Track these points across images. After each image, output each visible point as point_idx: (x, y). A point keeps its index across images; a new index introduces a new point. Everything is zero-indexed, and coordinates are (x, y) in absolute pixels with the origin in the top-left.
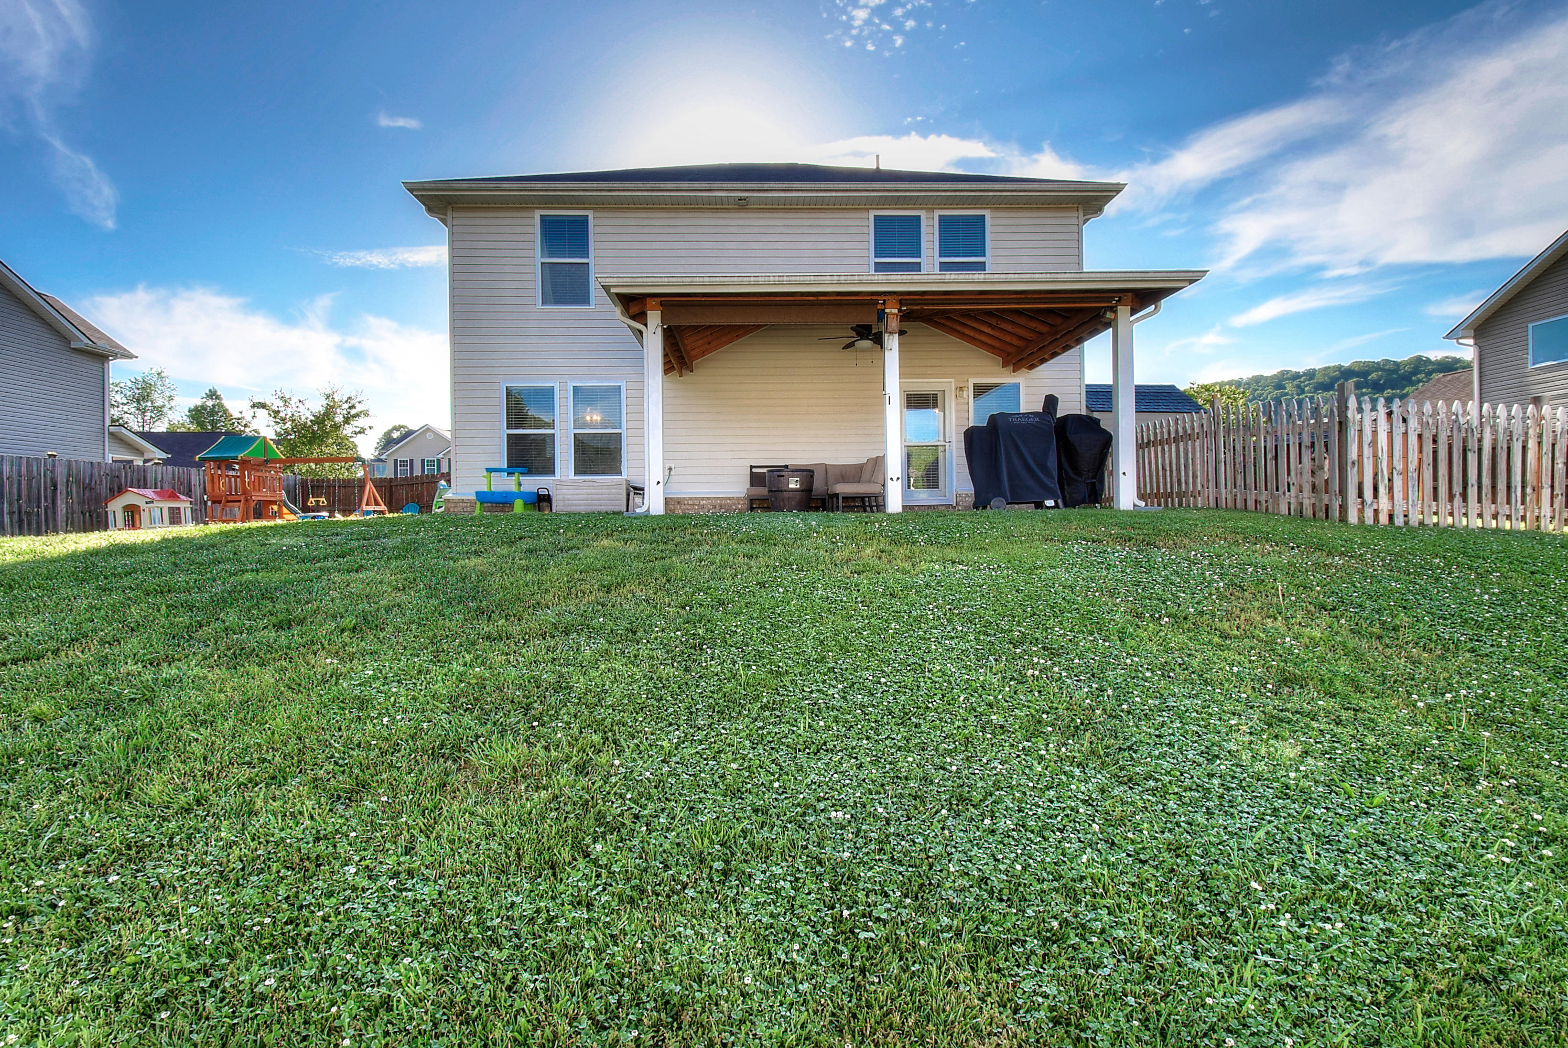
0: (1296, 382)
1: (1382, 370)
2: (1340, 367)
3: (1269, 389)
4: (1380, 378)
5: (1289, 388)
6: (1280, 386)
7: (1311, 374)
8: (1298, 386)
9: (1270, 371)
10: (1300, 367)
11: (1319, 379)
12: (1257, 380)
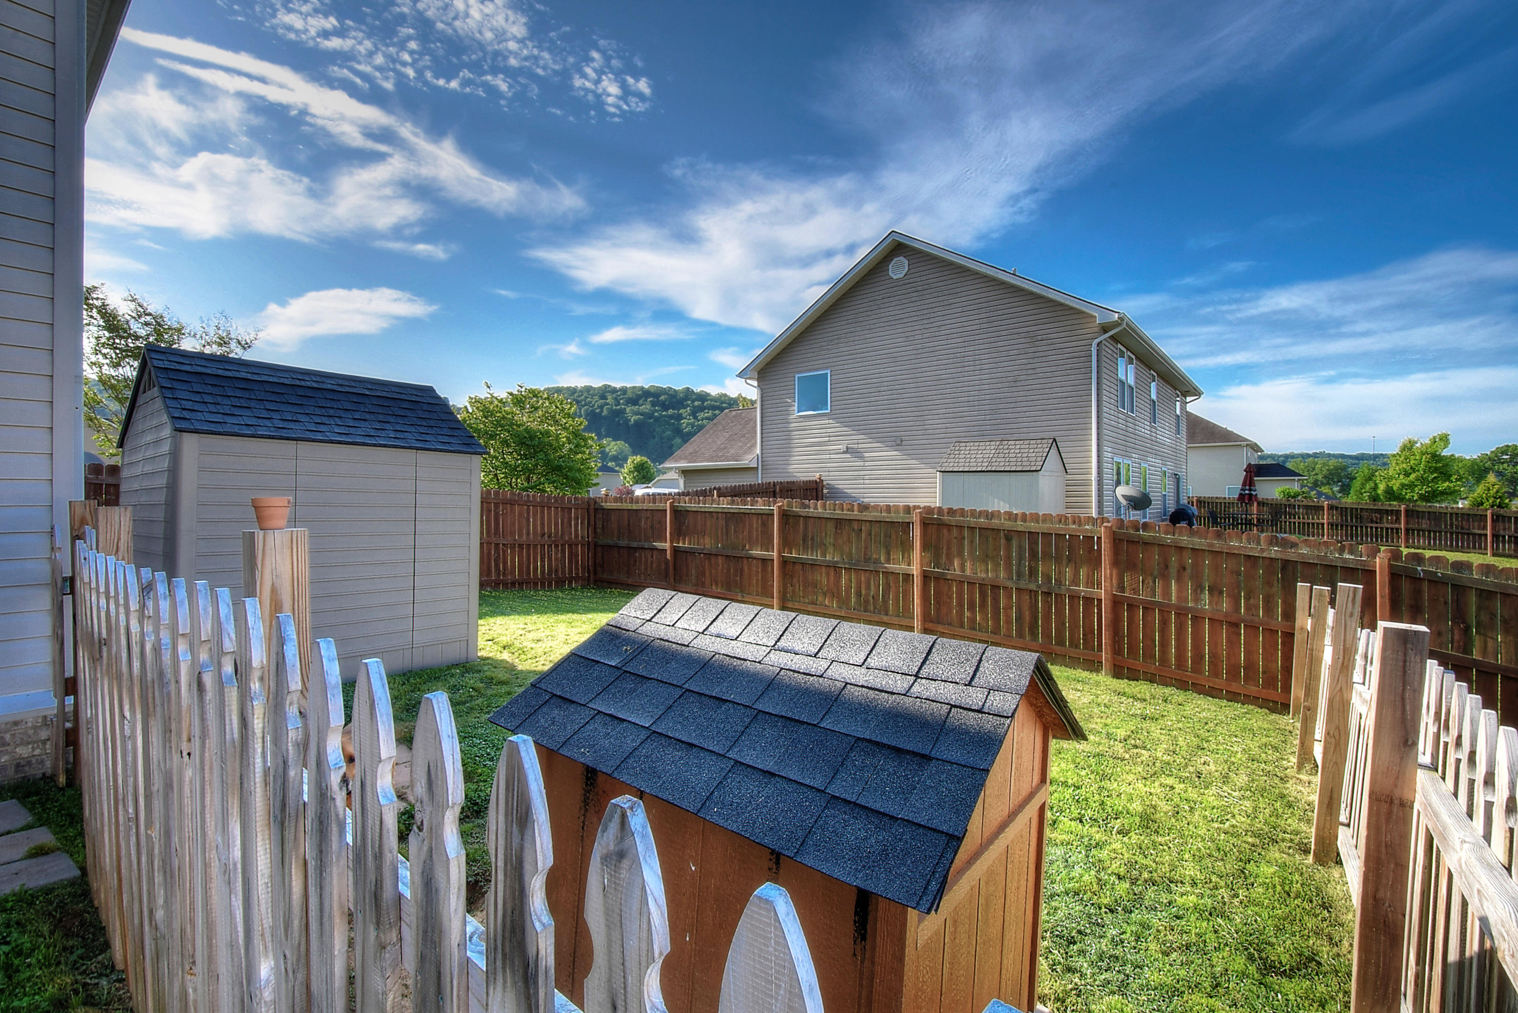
0: (614, 396)
1: (667, 394)
2: (642, 388)
3: (596, 398)
4: (666, 400)
5: (610, 400)
6: (603, 397)
7: (624, 390)
8: (616, 399)
9: (597, 384)
10: (617, 385)
11: (629, 394)
12: (588, 389)
